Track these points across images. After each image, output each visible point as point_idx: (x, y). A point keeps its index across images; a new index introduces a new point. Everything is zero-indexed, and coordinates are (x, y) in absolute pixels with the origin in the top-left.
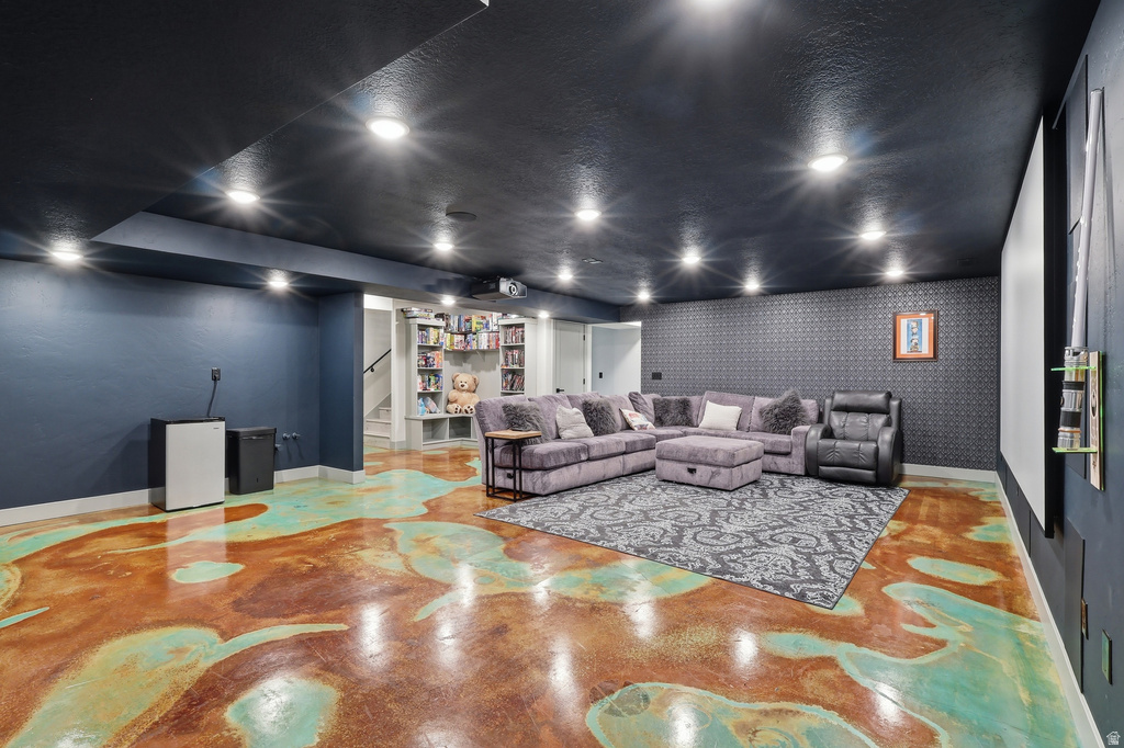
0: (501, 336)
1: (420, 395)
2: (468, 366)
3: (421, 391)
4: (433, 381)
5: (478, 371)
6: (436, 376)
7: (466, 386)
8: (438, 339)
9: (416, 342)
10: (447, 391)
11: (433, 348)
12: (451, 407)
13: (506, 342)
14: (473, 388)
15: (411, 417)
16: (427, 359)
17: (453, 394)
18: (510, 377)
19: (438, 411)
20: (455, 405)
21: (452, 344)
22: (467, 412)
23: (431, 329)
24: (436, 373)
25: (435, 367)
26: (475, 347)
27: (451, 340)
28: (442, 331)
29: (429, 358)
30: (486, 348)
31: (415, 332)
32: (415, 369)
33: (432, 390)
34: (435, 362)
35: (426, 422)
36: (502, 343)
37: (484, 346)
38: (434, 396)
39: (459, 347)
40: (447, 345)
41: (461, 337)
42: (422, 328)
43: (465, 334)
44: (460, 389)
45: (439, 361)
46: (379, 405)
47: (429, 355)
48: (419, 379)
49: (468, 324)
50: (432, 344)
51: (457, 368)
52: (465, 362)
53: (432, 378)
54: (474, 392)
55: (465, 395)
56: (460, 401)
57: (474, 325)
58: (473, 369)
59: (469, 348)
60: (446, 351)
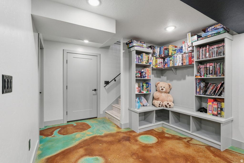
0: (195, 54)
1: (137, 95)
2: (164, 78)
3: (137, 93)
4: (145, 87)
5: (171, 80)
6: (147, 83)
7: (164, 90)
8: (148, 61)
9: (135, 61)
10: (153, 92)
11: (145, 67)
12: (156, 103)
13: (198, 58)
14: (168, 91)
15: (132, 109)
16: (141, 73)
17: (157, 94)
18: (203, 84)
19: (148, 105)
20: (159, 102)
21: (156, 65)
22: (166, 106)
23: (144, 54)
24: (147, 82)
25: (146, 78)
26: (171, 65)
27: (156, 61)
28: (150, 55)
29: (142, 72)
30: (180, 64)
31: (134, 55)
32: (134, 79)
33: (145, 92)
34: (147, 75)
35: (141, 114)
36: (195, 59)
37: (179, 63)
38: (145, 96)
39: (160, 66)
40: (153, 65)
41: (161, 60)
42: (139, 53)
43: (164, 58)
44: (161, 91)
45: (149, 74)
46: (113, 103)
47: (142, 71)
48: (137, 86)
49: (166, 51)
50: (144, 63)
51: (158, 79)
52: (162, 75)
53: (145, 85)
54: (169, 93)
55: (164, 95)
56: (160, 99)
57: (171, 52)
58: (168, 79)
59: (166, 66)
60: (153, 69)
